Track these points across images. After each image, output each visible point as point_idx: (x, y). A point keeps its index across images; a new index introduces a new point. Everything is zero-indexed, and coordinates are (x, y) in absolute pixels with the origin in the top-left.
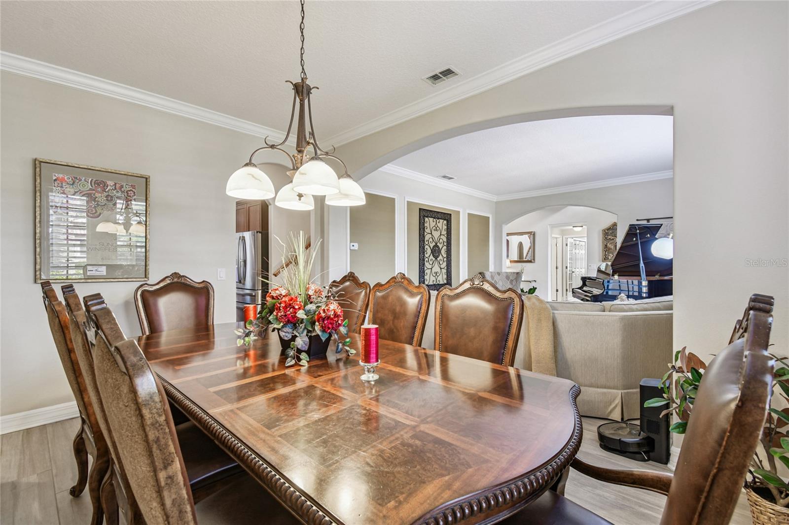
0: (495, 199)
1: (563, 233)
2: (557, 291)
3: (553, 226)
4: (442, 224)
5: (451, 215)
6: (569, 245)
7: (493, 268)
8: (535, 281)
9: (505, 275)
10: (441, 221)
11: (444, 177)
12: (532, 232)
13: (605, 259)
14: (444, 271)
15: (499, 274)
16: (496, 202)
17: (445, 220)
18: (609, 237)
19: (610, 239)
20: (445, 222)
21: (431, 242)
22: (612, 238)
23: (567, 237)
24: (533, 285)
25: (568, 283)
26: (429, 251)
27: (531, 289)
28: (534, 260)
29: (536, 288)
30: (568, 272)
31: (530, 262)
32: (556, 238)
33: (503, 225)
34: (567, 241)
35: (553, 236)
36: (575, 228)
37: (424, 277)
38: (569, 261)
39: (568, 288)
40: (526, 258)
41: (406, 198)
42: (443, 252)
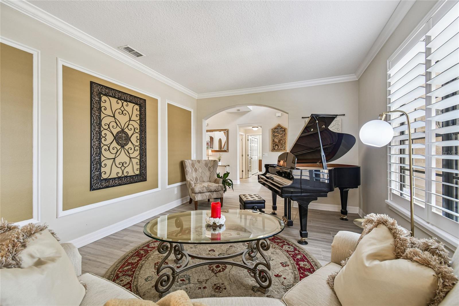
0: (196, 96)
1: (246, 132)
2: (243, 171)
3: (241, 126)
4: (132, 109)
5: (145, 100)
6: (249, 140)
7: (195, 156)
8: (229, 166)
9: (204, 163)
10: (131, 105)
11: (129, 50)
12: (227, 129)
13: (273, 149)
14: (136, 161)
15: (199, 162)
16: (197, 100)
17: (137, 104)
18: (276, 134)
19: (276, 135)
20: (137, 107)
21: (113, 127)
22: (277, 135)
23: (248, 134)
24: (228, 170)
25: (249, 166)
26: (110, 138)
27: (225, 174)
28: (228, 150)
29: (229, 173)
30: (249, 159)
31: (225, 151)
32: (242, 135)
33: (203, 120)
34: (248, 137)
35: (240, 133)
36: (254, 129)
37: (100, 169)
38: (249, 151)
39: (249, 170)
40: (223, 149)
41: (59, 59)
42: (135, 139)
